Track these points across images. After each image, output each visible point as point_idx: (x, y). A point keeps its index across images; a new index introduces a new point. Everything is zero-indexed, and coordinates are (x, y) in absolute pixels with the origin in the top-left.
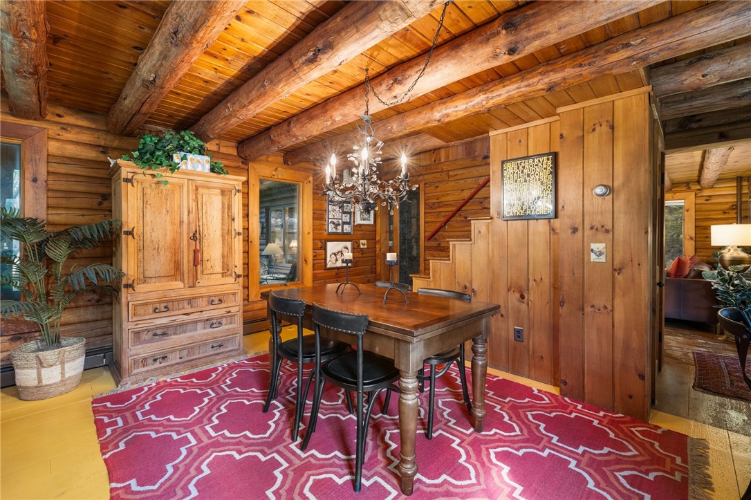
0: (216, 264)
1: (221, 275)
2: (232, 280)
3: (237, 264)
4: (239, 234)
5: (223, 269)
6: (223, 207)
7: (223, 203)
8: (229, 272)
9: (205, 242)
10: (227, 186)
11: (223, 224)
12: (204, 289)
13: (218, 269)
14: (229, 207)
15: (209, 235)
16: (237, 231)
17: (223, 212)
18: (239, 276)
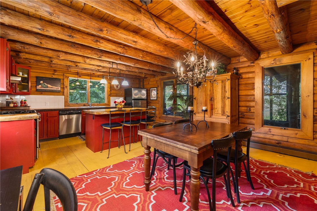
0: (219, 110)
1: (221, 115)
2: (225, 117)
3: (228, 111)
4: (229, 98)
5: (222, 113)
6: (222, 87)
7: (222, 86)
8: (224, 114)
9: (215, 102)
10: (223, 79)
11: (222, 94)
12: (214, 119)
13: (220, 112)
14: (225, 87)
15: (217, 99)
16: (228, 97)
17: (222, 89)
18: (228, 116)
